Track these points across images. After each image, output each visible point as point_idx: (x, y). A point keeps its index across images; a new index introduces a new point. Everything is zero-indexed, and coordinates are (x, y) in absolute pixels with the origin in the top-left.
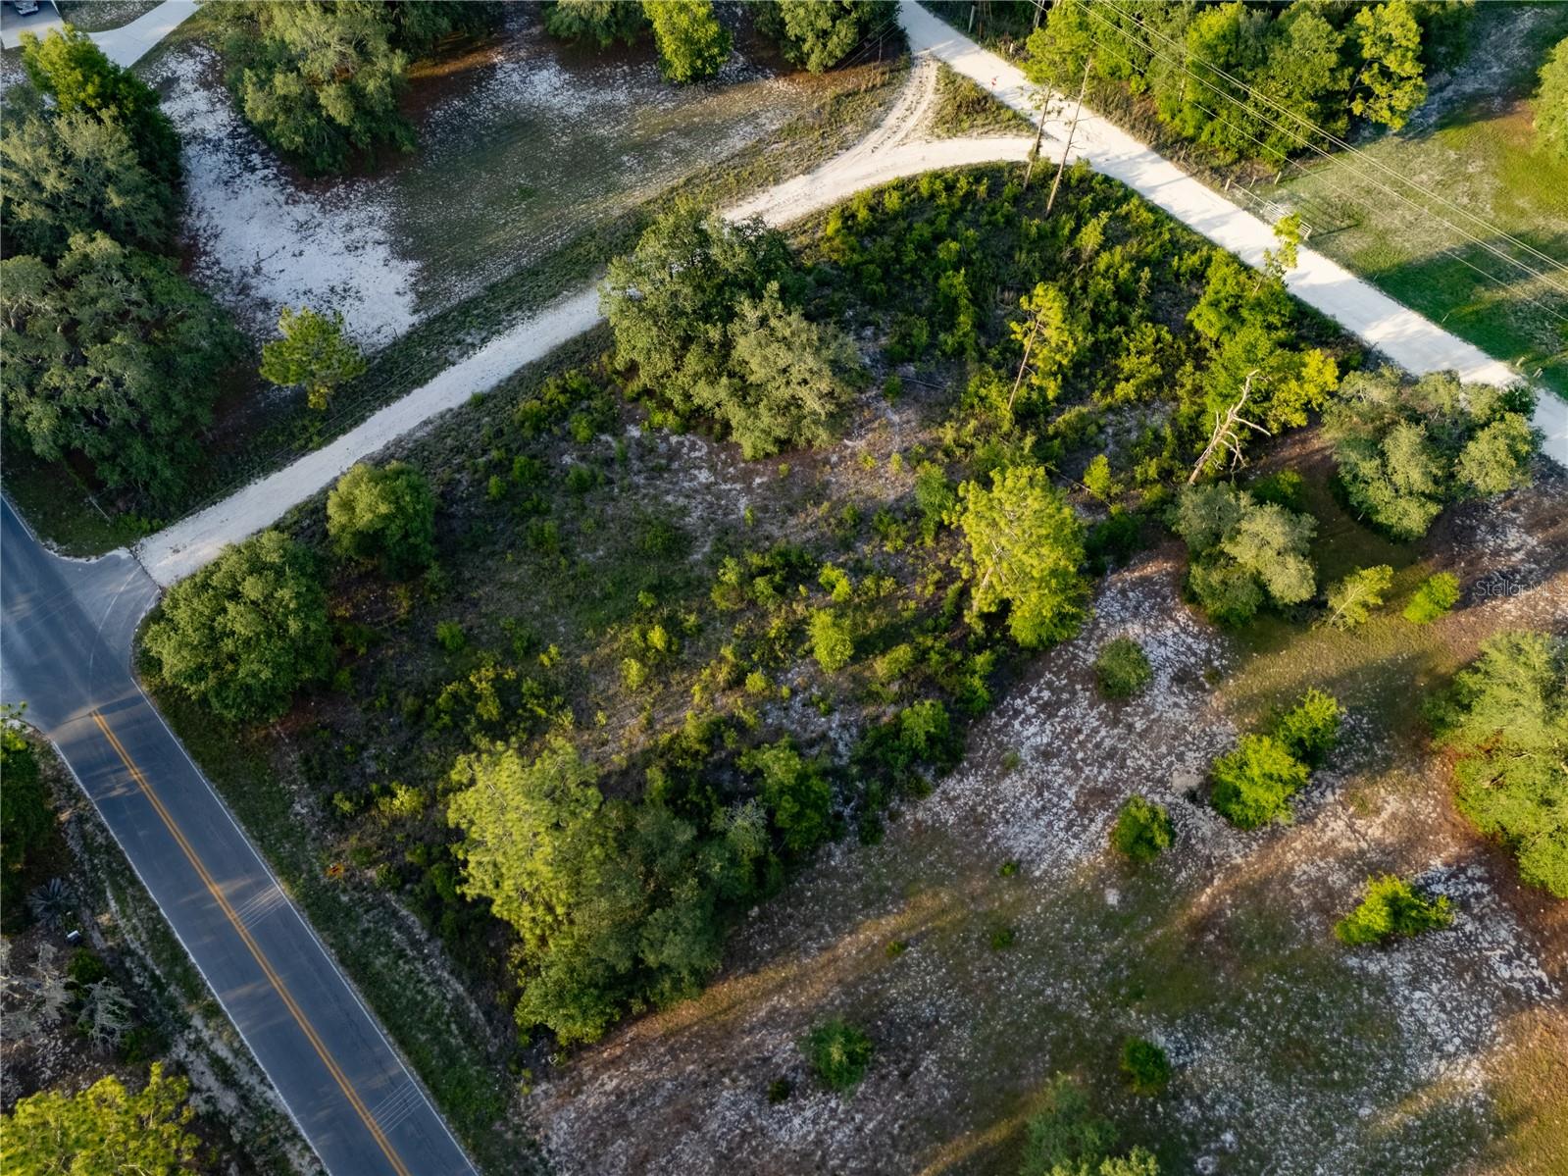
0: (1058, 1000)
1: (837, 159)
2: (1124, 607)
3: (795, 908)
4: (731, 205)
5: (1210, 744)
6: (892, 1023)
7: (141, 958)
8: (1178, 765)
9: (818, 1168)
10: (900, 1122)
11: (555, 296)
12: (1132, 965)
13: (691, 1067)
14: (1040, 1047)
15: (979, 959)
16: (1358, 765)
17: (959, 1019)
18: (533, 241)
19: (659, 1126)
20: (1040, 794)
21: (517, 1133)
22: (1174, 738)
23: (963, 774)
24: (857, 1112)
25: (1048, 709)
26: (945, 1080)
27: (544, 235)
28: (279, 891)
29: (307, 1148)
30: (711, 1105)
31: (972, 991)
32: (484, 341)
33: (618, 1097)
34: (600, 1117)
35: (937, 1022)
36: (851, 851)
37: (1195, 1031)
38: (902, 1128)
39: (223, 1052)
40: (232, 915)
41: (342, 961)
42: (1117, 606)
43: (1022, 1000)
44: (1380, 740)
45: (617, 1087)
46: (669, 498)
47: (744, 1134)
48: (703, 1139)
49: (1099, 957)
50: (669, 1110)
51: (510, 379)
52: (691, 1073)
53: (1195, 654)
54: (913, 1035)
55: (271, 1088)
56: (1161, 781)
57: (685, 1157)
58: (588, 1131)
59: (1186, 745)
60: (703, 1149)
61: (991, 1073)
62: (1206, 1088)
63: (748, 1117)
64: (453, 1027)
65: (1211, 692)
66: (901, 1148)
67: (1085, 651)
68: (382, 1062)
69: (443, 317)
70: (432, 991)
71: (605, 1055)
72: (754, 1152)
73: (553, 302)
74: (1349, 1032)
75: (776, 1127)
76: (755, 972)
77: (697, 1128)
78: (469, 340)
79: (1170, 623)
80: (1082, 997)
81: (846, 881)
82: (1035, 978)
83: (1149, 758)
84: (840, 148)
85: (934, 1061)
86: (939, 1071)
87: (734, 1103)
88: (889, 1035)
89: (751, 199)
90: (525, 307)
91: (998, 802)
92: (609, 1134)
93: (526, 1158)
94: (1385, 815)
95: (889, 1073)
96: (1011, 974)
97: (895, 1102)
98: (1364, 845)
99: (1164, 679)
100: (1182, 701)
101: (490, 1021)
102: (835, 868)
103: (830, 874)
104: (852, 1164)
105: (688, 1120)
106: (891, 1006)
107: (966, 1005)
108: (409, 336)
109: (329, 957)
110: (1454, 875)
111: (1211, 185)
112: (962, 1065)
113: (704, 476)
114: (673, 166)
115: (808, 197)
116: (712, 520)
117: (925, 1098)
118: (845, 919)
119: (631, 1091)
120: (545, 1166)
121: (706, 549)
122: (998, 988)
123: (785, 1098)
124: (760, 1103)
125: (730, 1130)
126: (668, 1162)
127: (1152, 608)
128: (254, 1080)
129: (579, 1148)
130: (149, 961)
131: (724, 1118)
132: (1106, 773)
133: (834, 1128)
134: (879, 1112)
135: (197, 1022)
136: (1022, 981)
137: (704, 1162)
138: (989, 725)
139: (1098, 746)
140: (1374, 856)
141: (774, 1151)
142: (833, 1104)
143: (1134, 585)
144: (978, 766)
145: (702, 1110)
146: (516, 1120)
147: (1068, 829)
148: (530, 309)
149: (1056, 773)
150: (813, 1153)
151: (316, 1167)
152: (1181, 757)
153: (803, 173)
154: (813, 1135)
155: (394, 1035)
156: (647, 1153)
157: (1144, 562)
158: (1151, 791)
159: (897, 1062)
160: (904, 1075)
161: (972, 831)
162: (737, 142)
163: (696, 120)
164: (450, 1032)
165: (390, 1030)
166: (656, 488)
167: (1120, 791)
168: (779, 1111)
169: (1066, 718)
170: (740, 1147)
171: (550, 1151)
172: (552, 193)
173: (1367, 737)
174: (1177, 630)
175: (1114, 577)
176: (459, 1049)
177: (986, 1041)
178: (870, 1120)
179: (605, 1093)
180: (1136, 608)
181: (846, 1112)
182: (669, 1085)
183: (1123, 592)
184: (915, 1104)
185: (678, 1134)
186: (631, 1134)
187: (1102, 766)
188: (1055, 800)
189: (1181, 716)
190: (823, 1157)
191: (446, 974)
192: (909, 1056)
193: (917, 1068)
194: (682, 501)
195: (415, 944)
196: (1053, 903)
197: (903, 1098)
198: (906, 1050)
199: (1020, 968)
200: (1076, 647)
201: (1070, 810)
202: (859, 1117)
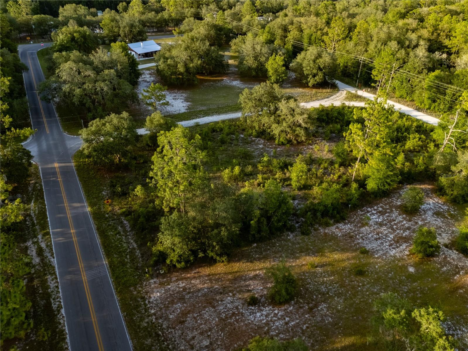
3: (271, 247)
5: (453, 233)
6: (307, 290)
7: (32, 217)
8: (439, 236)
9: (265, 333)
10: (307, 325)
12: (422, 293)
13: (217, 286)
15: (349, 277)
17: (339, 295)
19: (198, 303)
20: (378, 234)
21: (138, 293)
22: (436, 229)
23: (345, 224)
24: (287, 317)
25: (382, 213)
26: (330, 315)
29: (56, 278)
30: (222, 301)
31: (345, 287)
32: (204, 117)
33: (183, 289)
34: (174, 295)
35: (328, 294)
36: (296, 236)
38: (307, 327)
39: (43, 245)
40: (68, 211)
41: (98, 229)
43: (368, 295)
45: (184, 286)
46: (249, 149)
47: (234, 314)
48: (215, 311)
49: (406, 287)
50: (204, 298)
51: (208, 123)
52: (216, 288)
53: (442, 209)
54: (317, 296)
55: (54, 258)
57: (206, 316)
58: (167, 298)
59: (442, 231)
60: (214, 315)
61: (353, 317)
63: (237, 308)
64: (128, 256)
65: (451, 219)
66: (306, 335)
67: (396, 201)
68: (98, 258)
69: (194, 112)
70: (125, 245)
71: (183, 275)
72: (237, 321)
73: (225, 113)
75: (249, 314)
76: (251, 262)
77: (214, 307)
78: (200, 116)
79: (431, 200)
81: (293, 244)
82: (375, 288)
84: (316, 100)
85: (325, 307)
86: (328, 311)
87: (232, 302)
88: (306, 294)
90: (217, 113)
91: (360, 233)
92: (175, 301)
93: (139, 301)
95: (304, 307)
96: (363, 285)
97: (305, 317)
99: (430, 213)
100: (439, 220)
101: (142, 257)
102: (290, 239)
103: (287, 240)
104: (282, 336)
105: (210, 303)
106: (308, 284)
107: (342, 291)
108: (183, 113)
109: (94, 227)
111: (435, 117)
112: (338, 311)
113: (261, 146)
117: (320, 319)
119: (190, 289)
120: (145, 306)
122: (358, 289)
123: (255, 305)
124: (243, 304)
125: (228, 311)
126: (198, 316)
128: (49, 255)
129: (161, 303)
130: (34, 219)
131: (226, 306)
132: (406, 233)
133: (275, 320)
134: (297, 319)
135: (40, 237)
136: (369, 288)
137: (213, 319)
138: (357, 213)
139: (402, 225)
141: (246, 322)
142: (276, 312)
144: (351, 223)
145: (218, 301)
146: (140, 289)
147: (390, 246)
148: (219, 114)
149: (385, 230)
150: (264, 327)
151: (56, 284)
152: (440, 234)
154: (265, 321)
155: (106, 252)
156: (189, 311)
157: (419, 184)
159: (308, 304)
160: (311, 309)
161: (348, 240)
164: (126, 258)
165: (105, 250)
166: (245, 146)
168: (251, 309)
169: (389, 216)
170: (231, 317)
171: (149, 302)
174: (434, 202)
175: (407, 186)
176: (127, 262)
178: (293, 321)
179: (179, 287)
181: (282, 316)
182: (206, 290)
184: (315, 320)
185: (205, 307)
186: (185, 303)
187: (405, 231)
188: (384, 237)
189: (438, 223)
190: (268, 330)
191: (132, 241)
192: (313, 302)
193: (317, 308)
194: (253, 150)
195: (125, 231)
196: (384, 266)
197: (309, 316)
198: (313, 300)
199: (368, 284)
200: (393, 200)
201: (391, 241)
202: (287, 319)
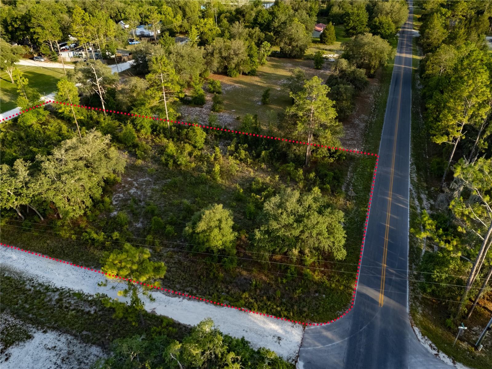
8: (194, 110)
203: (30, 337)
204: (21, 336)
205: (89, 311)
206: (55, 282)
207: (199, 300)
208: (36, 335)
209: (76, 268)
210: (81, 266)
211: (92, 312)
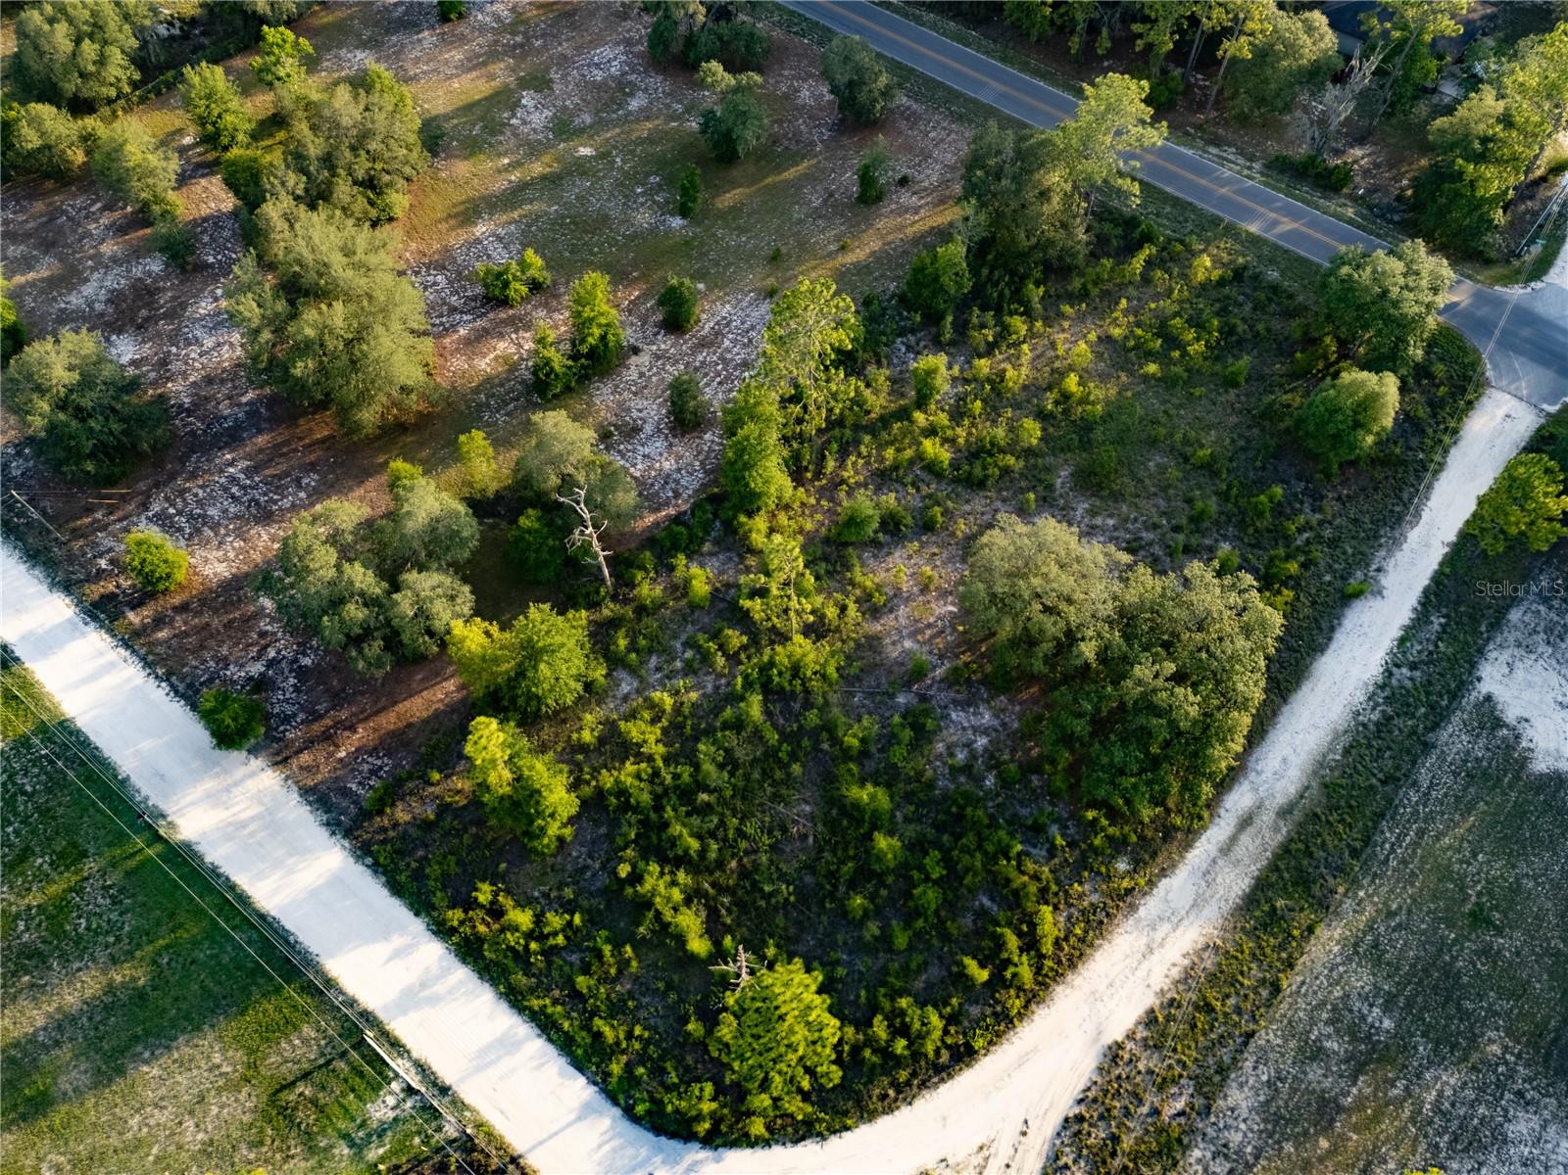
0: (738, 236)
1: (1077, 1094)
2: (677, 482)
4: (1199, 953)
5: (617, 386)
7: (1313, 196)
8: (644, 369)
11: (1347, 752)
12: (690, 257)
14: (749, 215)
16: (502, 385)
18: (1421, 833)
20: (750, 341)
22: (645, 387)
26: (807, 196)
27: (1415, 844)
28: (1254, 228)
32: (1388, 673)
37: (653, 230)
39: (1232, 166)
40: (1273, 215)
42: (683, 482)
44: (480, 405)
46: (1111, 522)
51: (1332, 629)
53: (619, 451)
56: (658, 357)
59: (636, 384)
61: (779, 202)
62: (649, 208)
63: (919, 172)
65: (610, 424)
67: (713, 441)
69: (1455, 695)
73: (1346, 740)
74: (554, 240)
76: (932, 228)
78: (1404, 670)
79: (638, 474)
80: (722, 239)
81: (884, 276)
82: (753, 244)
83: (666, 372)
84: (1080, 1119)
85: (814, 203)
86: (810, 199)
87: (929, 176)
88: (843, 211)
89: (1176, 973)
90: (1372, 727)
94: (492, 356)
95: (840, 196)
96: (768, 244)
97: (835, 185)
98: (514, 336)
99: (648, 428)
100: (635, 414)
102: (893, 281)
103: (896, 278)
106: (843, 223)
107: (796, 228)
108: (1473, 665)
109: (1200, 205)
110: (453, 326)
111: (490, 1135)
114: (1313, 1022)
115: (1095, 997)
116: (1063, 509)
117: (818, 188)
118: (879, 258)
121: (1059, 481)
125: (928, 167)
127: (652, 485)
130: (1307, 195)
131: (933, 170)
132: (700, 358)
135: (1257, 175)
136: (761, 242)
137: (939, 155)
139: (706, 375)
140: (508, 329)
143: (667, 504)
147: (731, 321)
148: (1364, 725)
149: (739, 354)
152: (642, 375)
153: (1120, 1046)
157: (657, 524)
158: (667, 351)
159: (836, 200)
160: (831, 196)
162: (1239, 1097)
163: (1324, 1144)
166: (1127, 530)
167: (691, 348)
170: (921, 162)
172: (1451, 926)
173: (488, 405)
174: (632, 470)
175: (684, 508)
177: (782, 214)
180: (666, 483)
183: (677, 495)
187: (703, 363)
188: (739, 338)
189: (637, 403)
194: (1098, 521)
196: (741, 280)
200: (721, 444)
203: (1489, 698)
204: (1486, 708)
205: (1441, 624)
206: (1366, 677)
207: (1430, 487)
208: (1484, 691)
209: (1334, 646)
210: (1330, 639)
211: (1443, 620)
